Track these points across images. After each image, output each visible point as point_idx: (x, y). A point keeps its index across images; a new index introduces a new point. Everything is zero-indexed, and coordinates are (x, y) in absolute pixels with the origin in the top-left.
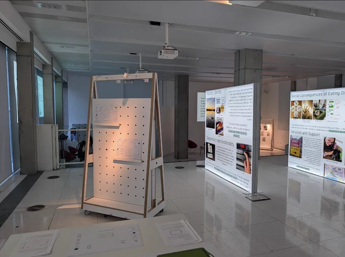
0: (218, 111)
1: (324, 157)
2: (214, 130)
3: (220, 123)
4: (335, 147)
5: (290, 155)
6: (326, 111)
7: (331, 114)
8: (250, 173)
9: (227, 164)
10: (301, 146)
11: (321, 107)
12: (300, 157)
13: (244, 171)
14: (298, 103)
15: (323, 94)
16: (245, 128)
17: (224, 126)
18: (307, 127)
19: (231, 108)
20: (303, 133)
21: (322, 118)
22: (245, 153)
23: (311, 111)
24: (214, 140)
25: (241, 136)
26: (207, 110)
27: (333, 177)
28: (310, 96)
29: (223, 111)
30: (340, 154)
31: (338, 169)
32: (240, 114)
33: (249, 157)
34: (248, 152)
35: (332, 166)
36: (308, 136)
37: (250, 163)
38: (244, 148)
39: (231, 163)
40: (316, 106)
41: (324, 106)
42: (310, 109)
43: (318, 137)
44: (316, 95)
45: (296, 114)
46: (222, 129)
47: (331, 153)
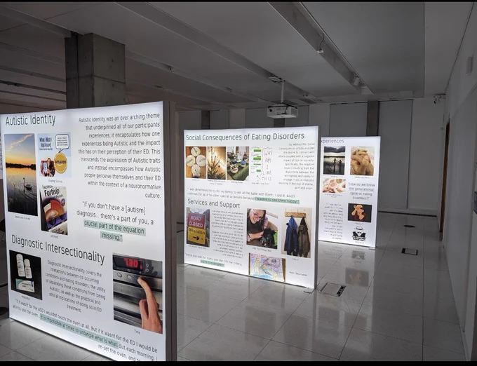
0: (46, 170)
1: (248, 243)
2: (36, 220)
3: (55, 201)
4: (266, 224)
5: (188, 242)
6: (250, 165)
7: (257, 171)
8: (161, 332)
9: (82, 308)
10: (208, 227)
11: (240, 158)
12: (207, 245)
13: (139, 324)
14: (199, 151)
15: (243, 137)
16: (140, 216)
17: (70, 208)
18: (217, 194)
19: (91, 164)
20: (211, 204)
21: (243, 177)
22: (140, 281)
23: (223, 166)
24: (37, 244)
25: (126, 236)
26: (8, 165)
27: (264, 274)
28: (221, 139)
29: (63, 170)
30: (274, 236)
31: (272, 261)
32: (120, 181)
33: (155, 290)
34: (151, 278)
35: (262, 256)
36: (219, 208)
37: (158, 306)
38: (138, 269)
39: (97, 305)
40: (231, 157)
41: (246, 157)
42: (222, 161)
43: (236, 210)
44: (231, 138)
45: (196, 170)
46: (63, 217)
47: (259, 235)
